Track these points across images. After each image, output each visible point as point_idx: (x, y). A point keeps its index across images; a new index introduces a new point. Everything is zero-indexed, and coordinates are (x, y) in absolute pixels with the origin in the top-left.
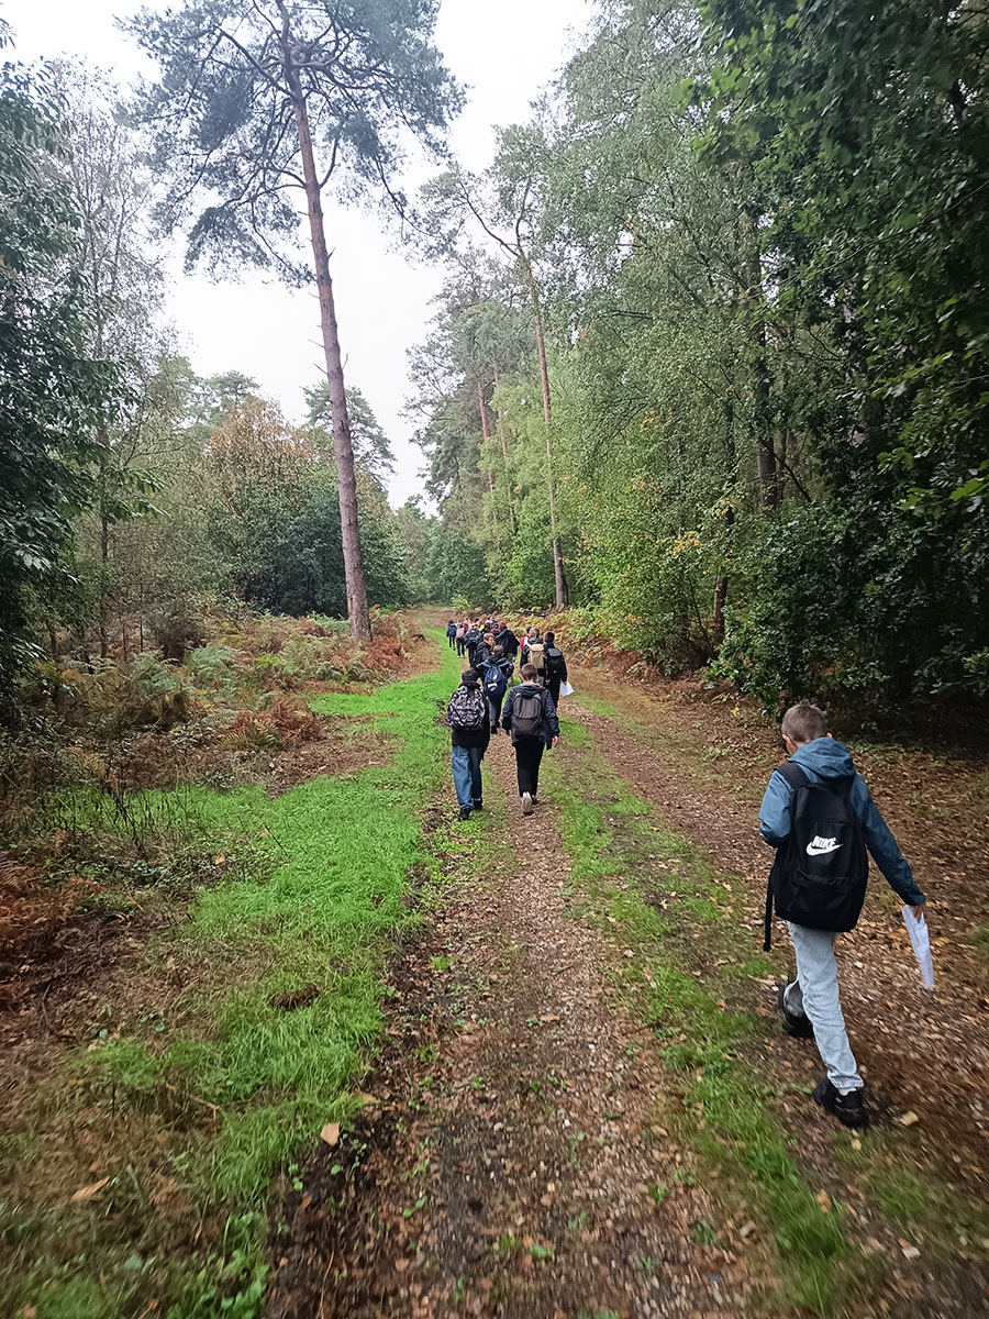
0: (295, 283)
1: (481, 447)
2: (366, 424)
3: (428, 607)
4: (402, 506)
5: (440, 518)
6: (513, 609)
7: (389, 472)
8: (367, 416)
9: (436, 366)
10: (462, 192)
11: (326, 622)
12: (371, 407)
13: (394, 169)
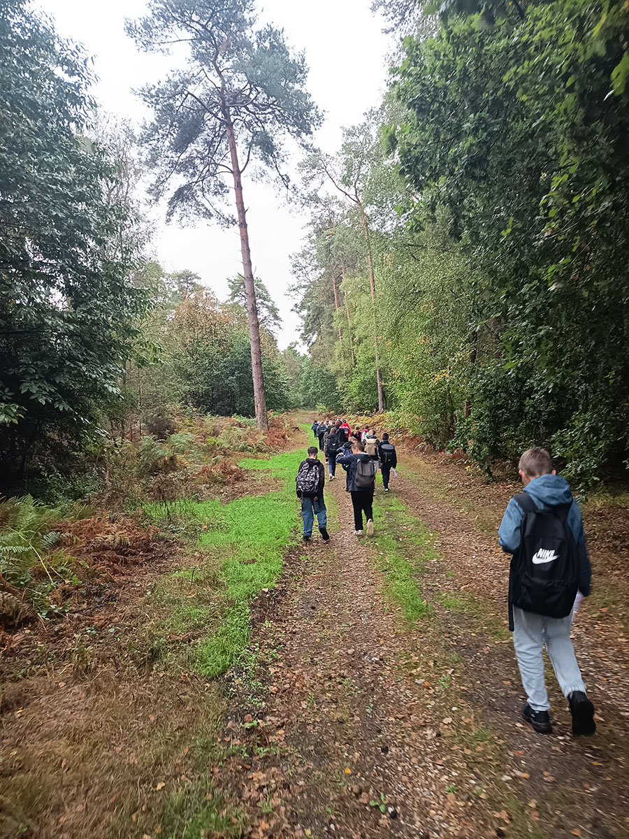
0: (226, 225)
1: (334, 314)
2: (265, 299)
3: (302, 411)
4: (286, 348)
5: (310, 356)
6: (353, 412)
7: (278, 328)
8: (265, 295)
9: (307, 265)
10: (323, 165)
11: (243, 420)
12: (268, 289)
13: (283, 161)
